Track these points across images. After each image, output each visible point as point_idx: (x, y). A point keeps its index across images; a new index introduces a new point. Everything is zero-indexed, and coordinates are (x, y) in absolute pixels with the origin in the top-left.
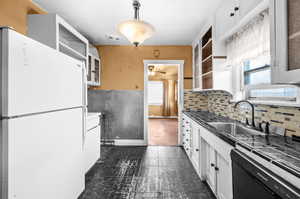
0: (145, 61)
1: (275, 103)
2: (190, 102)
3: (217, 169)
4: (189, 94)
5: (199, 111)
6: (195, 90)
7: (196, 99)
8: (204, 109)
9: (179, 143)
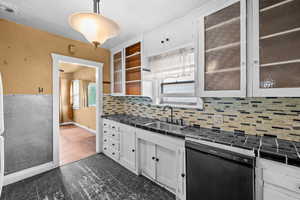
0: (53, 55)
1: (185, 106)
2: (108, 106)
3: (157, 160)
4: (108, 99)
5: (117, 114)
6: (113, 94)
7: (113, 104)
8: (120, 112)
9: (98, 151)
